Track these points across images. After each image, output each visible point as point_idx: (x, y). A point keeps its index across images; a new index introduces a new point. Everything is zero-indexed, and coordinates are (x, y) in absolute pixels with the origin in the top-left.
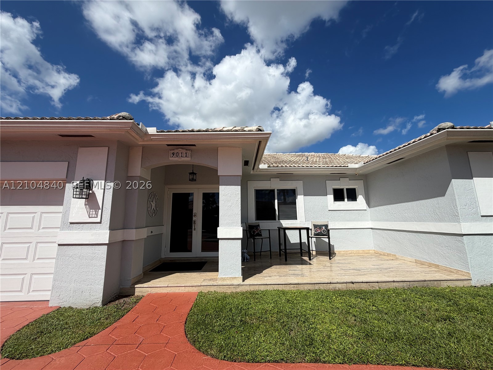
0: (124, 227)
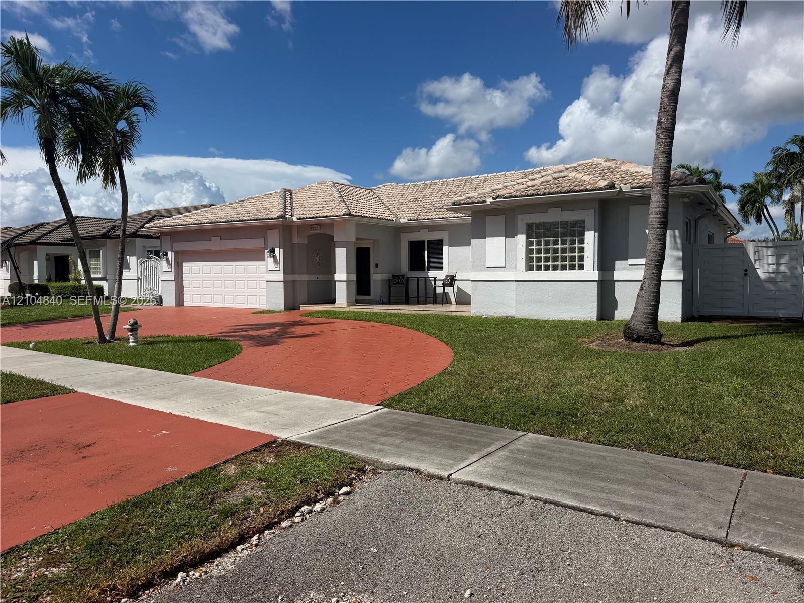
0: (293, 273)
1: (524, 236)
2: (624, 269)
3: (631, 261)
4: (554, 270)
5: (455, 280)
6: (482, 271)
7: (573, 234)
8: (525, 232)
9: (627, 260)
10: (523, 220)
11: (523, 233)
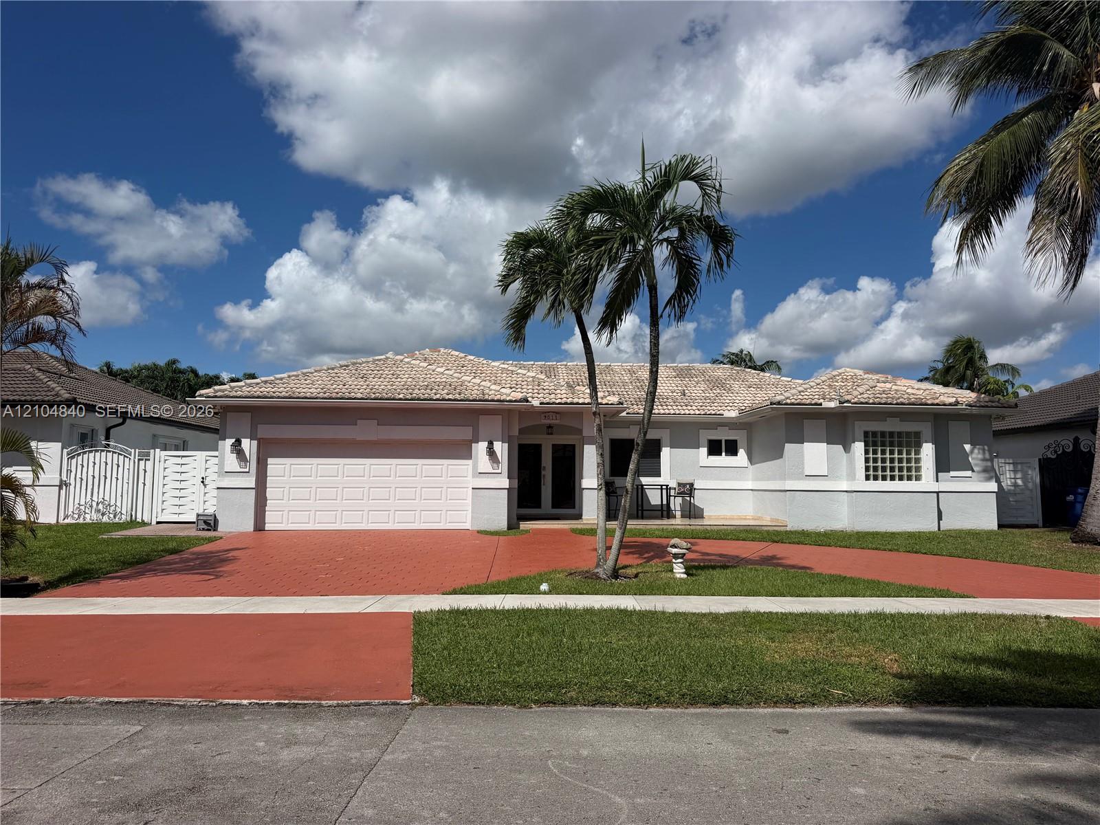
1: (863, 443)
2: (946, 481)
3: (953, 473)
4: (891, 480)
5: (695, 489)
6: (802, 479)
7: (909, 445)
8: (863, 439)
9: (949, 472)
10: (861, 427)
11: (861, 441)
